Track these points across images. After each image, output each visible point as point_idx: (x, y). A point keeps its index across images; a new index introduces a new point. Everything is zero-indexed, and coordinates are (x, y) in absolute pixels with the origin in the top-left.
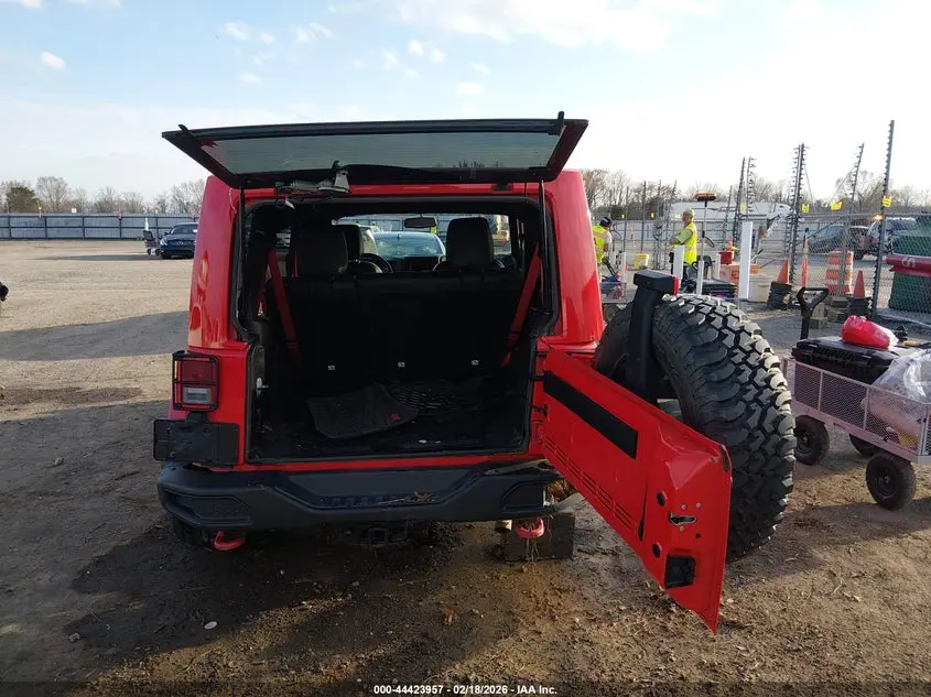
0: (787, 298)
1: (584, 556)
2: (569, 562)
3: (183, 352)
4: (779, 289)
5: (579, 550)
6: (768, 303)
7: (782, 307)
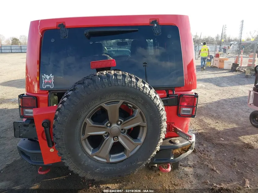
0: (237, 68)
1: (183, 168)
2: (177, 170)
3: (24, 94)
4: (235, 65)
5: (180, 165)
6: (231, 69)
7: (236, 71)
